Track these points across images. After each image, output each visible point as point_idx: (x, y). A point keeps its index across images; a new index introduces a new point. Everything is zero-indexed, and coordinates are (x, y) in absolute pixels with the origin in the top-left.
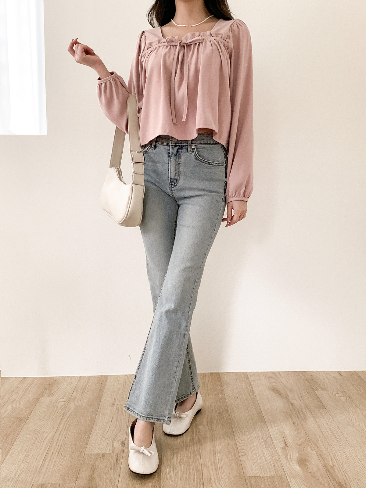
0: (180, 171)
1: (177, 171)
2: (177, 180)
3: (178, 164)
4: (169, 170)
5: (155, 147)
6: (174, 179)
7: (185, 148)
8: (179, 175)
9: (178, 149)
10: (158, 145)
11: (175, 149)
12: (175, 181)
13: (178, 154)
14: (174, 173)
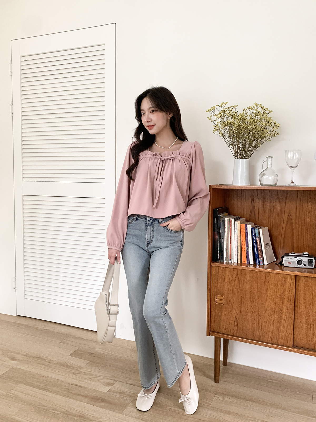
0: (153, 235)
1: (151, 235)
2: (151, 241)
3: (152, 230)
4: (146, 234)
5: (137, 219)
6: (149, 240)
7: (157, 221)
8: (153, 238)
9: (152, 221)
10: (138, 218)
11: (150, 221)
12: (150, 241)
13: (152, 224)
14: (150, 236)
